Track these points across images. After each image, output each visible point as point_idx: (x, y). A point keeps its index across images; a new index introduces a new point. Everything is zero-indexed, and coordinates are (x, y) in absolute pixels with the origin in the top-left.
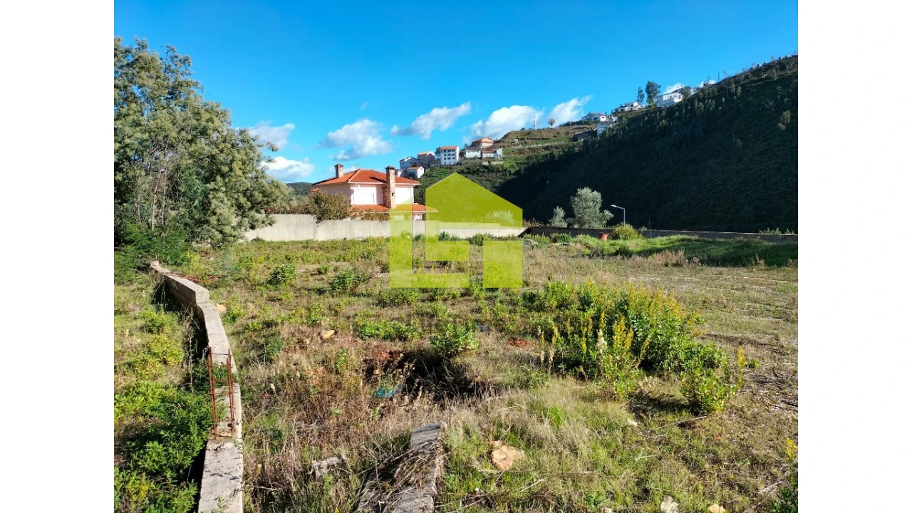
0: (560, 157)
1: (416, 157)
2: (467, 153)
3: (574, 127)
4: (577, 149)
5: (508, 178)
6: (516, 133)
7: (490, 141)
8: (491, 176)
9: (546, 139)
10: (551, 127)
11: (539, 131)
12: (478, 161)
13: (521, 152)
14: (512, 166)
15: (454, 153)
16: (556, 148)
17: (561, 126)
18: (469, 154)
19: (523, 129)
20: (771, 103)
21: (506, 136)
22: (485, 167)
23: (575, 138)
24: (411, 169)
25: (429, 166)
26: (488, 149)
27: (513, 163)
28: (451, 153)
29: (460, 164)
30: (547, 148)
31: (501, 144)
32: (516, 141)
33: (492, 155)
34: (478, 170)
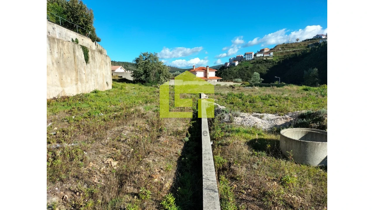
0: (300, 55)
1: (236, 57)
2: (257, 55)
3: (309, 41)
4: (308, 51)
5: (275, 64)
6: (280, 45)
7: (268, 49)
8: (268, 64)
9: (294, 47)
10: (297, 42)
11: (291, 44)
12: (262, 58)
13: (281, 53)
14: (277, 60)
15: (251, 55)
16: (299, 51)
17: (303, 41)
18: (258, 55)
19: (284, 43)
21: (276, 47)
22: (264, 60)
23: (308, 47)
24: (233, 62)
25: (241, 61)
26: (267, 53)
27: (278, 58)
28: (250, 55)
29: (254, 60)
30: (294, 51)
31: (273, 50)
32: (280, 49)
33: (268, 55)
34: (261, 61)
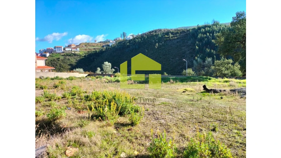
0: (99, 52)
1: (46, 49)
3: (102, 43)
4: (104, 50)
5: (82, 58)
6: (84, 43)
7: (75, 45)
8: (76, 57)
9: (94, 46)
10: (95, 42)
11: (92, 43)
12: (71, 52)
13: (85, 50)
14: (83, 54)
16: (97, 49)
17: (98, 42)
18: (67, 49)
19: (86, 42)
20: (154, 41)
21: (80, 44)
22: (73, 54)
23: (103, 47)
24: (44, 54)
25: (51, 53)
26: (74, 48)
27: (83, 53)
28: (60, 48)
29: (64, 53)
30: (94, 49)
31: (79, 47)
32: (84, 46)
33: (75, 50)
34: (71, 55)
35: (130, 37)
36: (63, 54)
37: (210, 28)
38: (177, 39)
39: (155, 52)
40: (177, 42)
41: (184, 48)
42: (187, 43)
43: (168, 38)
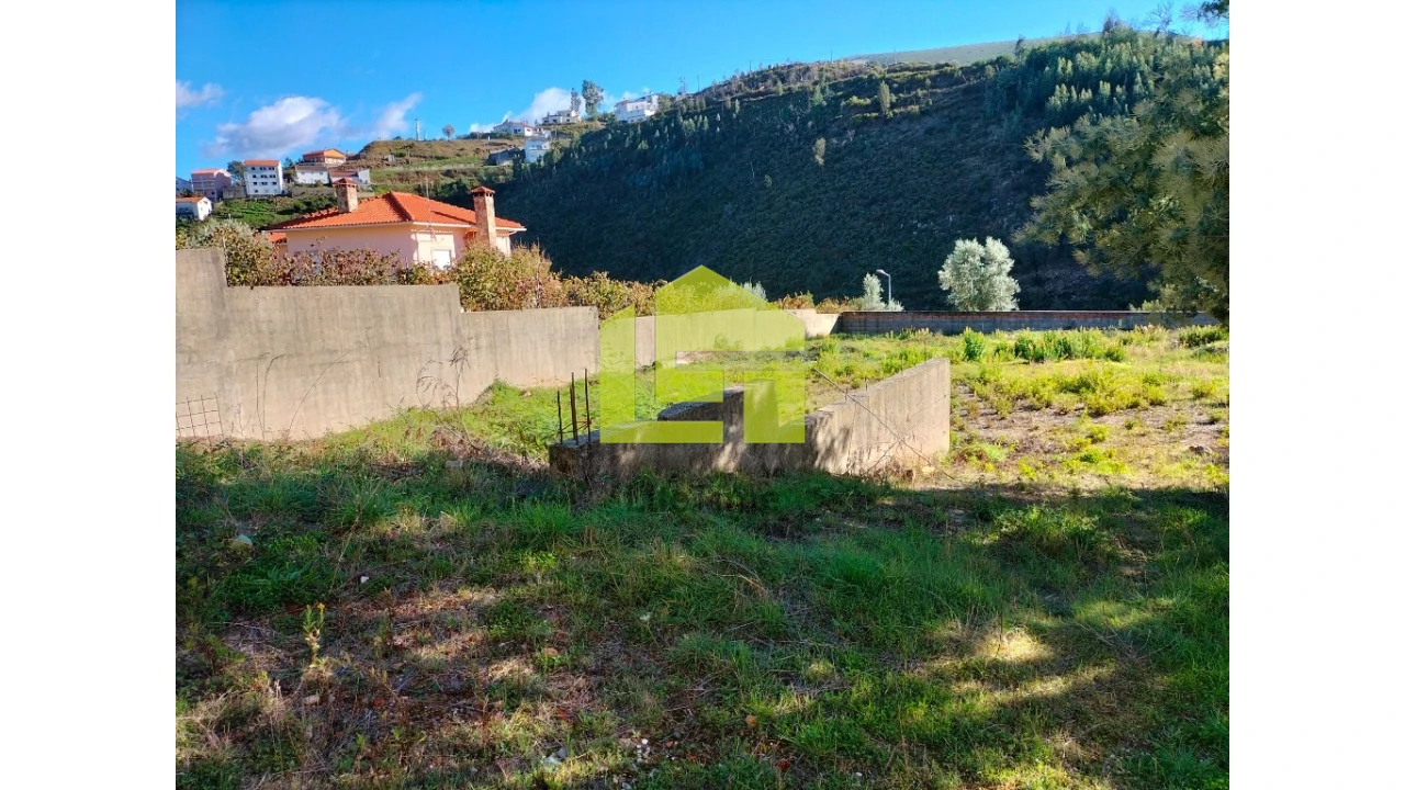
2: (299, 174)
3: (485, 141)
4: (503, 178)
6: (385, 143)
7: (340, 155)
9: (443, 158)
10: (447, 138)
11: (428, 143)
12: (324, 190)
15: (273, 173)
16: (464, 173)
17: (459, 138)
18: (305, 178)
19: (398, 138)
20: (791, 127)
21: (367, 148)
23: (492, 160)
25: (220, 196)
26: (341, 170)
28: (268, 173)
29: (290, 195)
30: (448, 173)
31: (363, 162)
32: (390, 157)
35: (639, 104)
36: (289, 203)
37: (1096, 55)
38: (923, 113)
39: (817, 186)
40: (929, 131)
41: (972, 161)
42: (986, 134)
43: (866, 108)
